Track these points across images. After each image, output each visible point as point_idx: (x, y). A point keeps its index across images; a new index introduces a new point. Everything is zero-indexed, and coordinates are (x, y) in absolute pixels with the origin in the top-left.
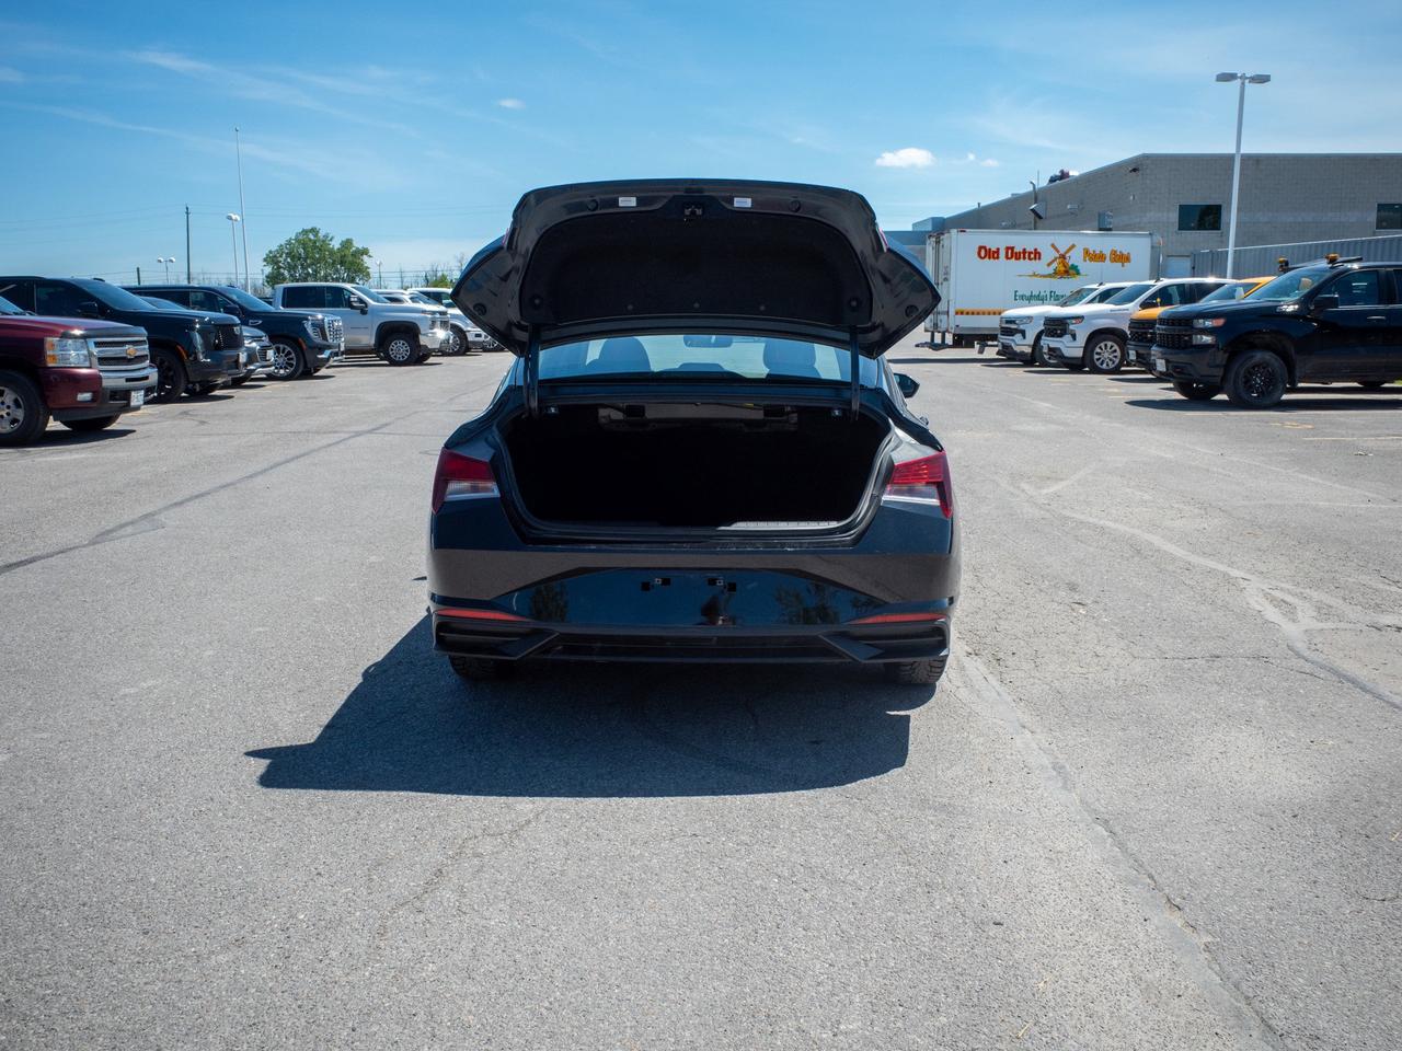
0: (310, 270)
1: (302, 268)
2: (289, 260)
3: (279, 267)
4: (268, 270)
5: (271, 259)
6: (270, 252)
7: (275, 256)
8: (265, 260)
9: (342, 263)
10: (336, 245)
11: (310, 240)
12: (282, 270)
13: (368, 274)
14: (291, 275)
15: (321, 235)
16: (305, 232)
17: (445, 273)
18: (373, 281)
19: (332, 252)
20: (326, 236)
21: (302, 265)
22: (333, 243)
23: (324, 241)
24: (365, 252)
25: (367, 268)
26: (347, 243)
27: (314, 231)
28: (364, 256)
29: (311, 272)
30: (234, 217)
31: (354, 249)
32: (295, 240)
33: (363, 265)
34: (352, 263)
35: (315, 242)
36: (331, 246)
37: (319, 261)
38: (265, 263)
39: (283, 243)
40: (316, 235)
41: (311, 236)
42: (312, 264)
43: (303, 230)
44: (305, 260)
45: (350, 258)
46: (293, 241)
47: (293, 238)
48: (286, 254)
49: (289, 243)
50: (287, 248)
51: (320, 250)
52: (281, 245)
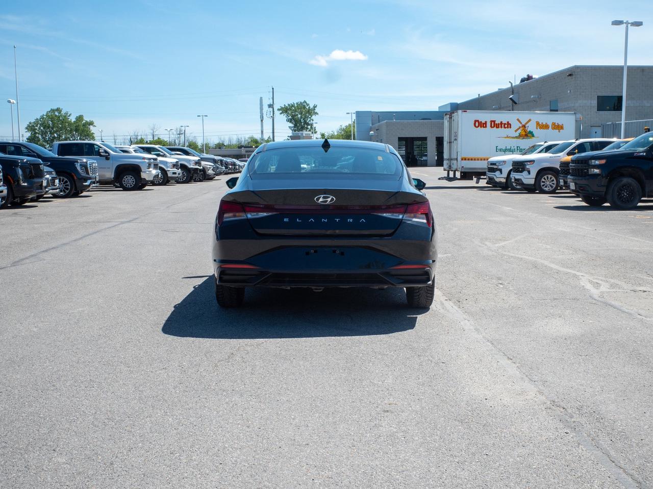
0: (55, 135)
1: (51, 133)
2: (42, 128)
3: (36, 133)
4: (28, 134)
5: (31, 128)
6: (30, 123)
7: (33, 126)
8: (27, 128)
9: (77, 130)
10: (73, 119)
11: (56, 116)
12: (37, 135)
13: (93, 138)
14: (43, 138)
15: (63, 112)
16: (53, 111)
17: (143, 135)
19: (70, 124)
20: (66, 113)
21: (50, 132)
22: (70, 118)
23: (65, 116)
24: (91, 123)
25: (93, 133)
26: (80, 118)
27: (58, 110)
28: (91, 126)
29: (56, 136)
30: (12, 101)
31: (84, 121)
32: (46, 115)
33: (90, 132)
34: (83, 131)
35: (59, 117)
36: (69, 120)
37: (61, 129)
38: (26, 130)
39: (39, 118)
40: (60, 113)
41: (57, 113)
42: (57, 131)
43: (51, 109)
44: (52, 128)
45: (82, 127)
46: (45, 117)
47: (45, 114)
48: (40, 124)
49: (42, 117)
50: (41, 121)
51: (63, 122)
52: (37, 119)
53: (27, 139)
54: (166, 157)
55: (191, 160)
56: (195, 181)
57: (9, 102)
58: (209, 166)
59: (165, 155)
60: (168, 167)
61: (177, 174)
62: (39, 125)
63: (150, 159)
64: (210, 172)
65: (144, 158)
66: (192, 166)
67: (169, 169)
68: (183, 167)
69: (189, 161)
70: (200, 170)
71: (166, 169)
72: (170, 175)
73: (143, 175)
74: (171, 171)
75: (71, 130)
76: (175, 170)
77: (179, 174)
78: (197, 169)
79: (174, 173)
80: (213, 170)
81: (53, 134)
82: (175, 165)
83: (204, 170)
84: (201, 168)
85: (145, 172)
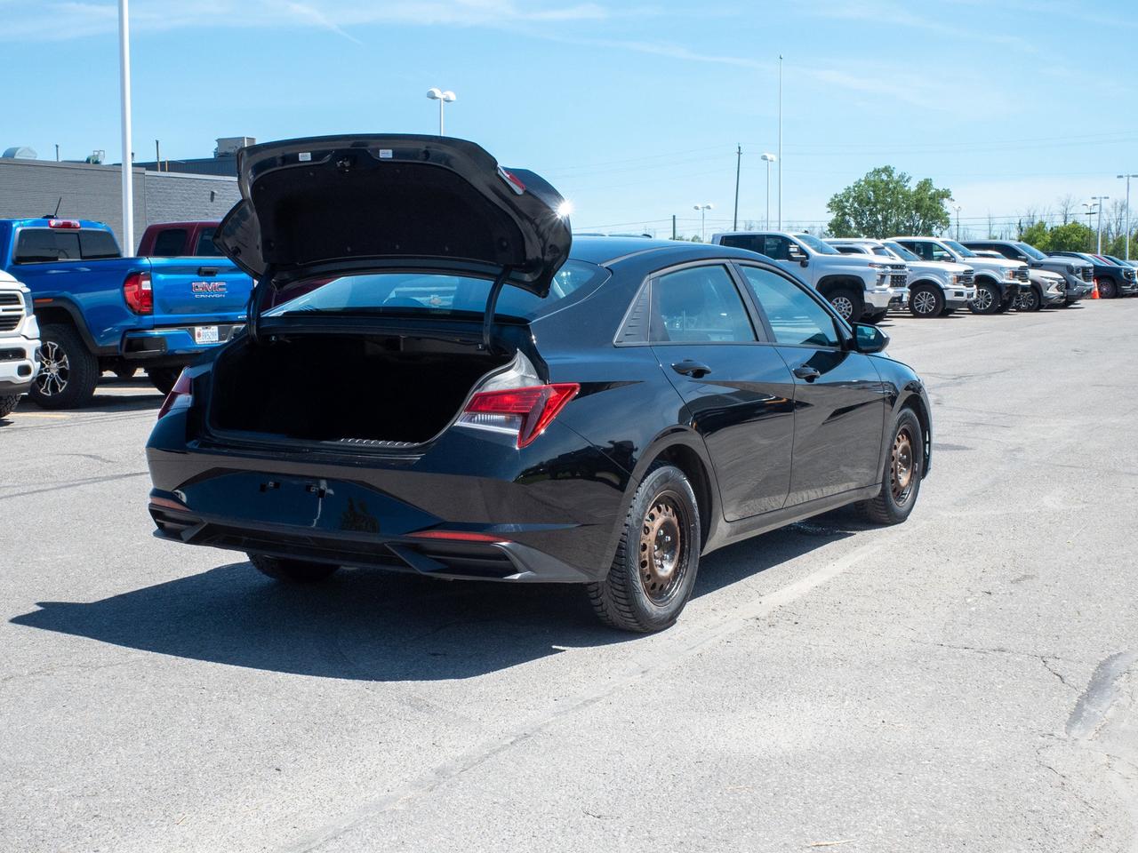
0: (880, 217)
1: (871, 214)
2: (856, 205)
3: (845, 214)
4: (832, 216)
5: (837, 205)
6: (836, 196)
7: (841, 201)
8: (829, 205)
9: (918, 208)
10: (912, 186)
11: (882, 181)
12: (847, 217)
13: (947, 223)
14: (857, 223)
15: (896, 176)
16: (877, 172)
17: (1044, 219)
18: (953, 227)
19: (906, 196)
20: (902, 176)
21: (871, 210)
22: (909, 184)
23: (898, 182)
24: (946, 194)
25: (947, 213)
26: (926, 185)
27: (887, 170)
28: (945, 199)
29: (880, 219)
30: (769, 157)
31: (933, 191)
32: (865, 181)
33: (941, 210)
34: (929, 208)
35: (887, 184)
36: (907, 188)
37: (891, 206)
38: (829, 209)
39: (851, 185)
40: (890, 175)
41: (884, 177)
42: (882, 210)
43: (875, 170)
44: (875, 205)
45: (928, 202)
46: (863, 183)
47: (863, 179)
48: (854, 198)
49: (858, 185)
50: (855, 191)
51: (893, 193)
52: (849, 188)
53: (830, 225)
54: (954, 262)
55: (1002, 268)
56: (1019, 310)
57: (764, 158)
58: (1049, 281)
59: (952, 257)
60: (946, 281)
61: (965, 295)
62: (851, 200)
63: (884, 266)
64: (1053, 292)
65: (871, 264)
66: (1003, 279)
67: (948, 286)
68: (984, 281)
69: (999, 269)
70: (1024, 289)
71: (943, 286)
72: (949, 296)
73: (869, 298)
74: (951, 290)
75: (907, 208)
76: (961, 287)
77: (970, 295)
78: (1016, 286)
79: (960, 294)
80: (1057, 287)
81: (875, 215)
82: (964, 278)
83: (1036, 287)
84: (1029, 283)
85: (872, 292)
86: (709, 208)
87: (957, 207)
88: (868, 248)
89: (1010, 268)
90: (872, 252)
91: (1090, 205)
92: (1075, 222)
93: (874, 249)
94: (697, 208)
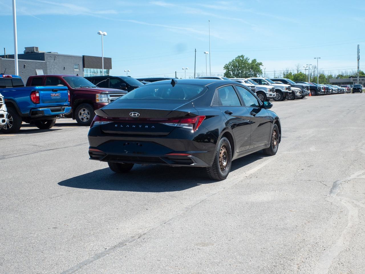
0: (240, 71)
1: (237, 70)
2: (232, 67)
3: (229, 70)
4: (225, 71)
5: (226, 67)
6: (226, 65)
7: (228, 66)
8: (224, 67)
9: (252, 68)
10: (250, 61)
11: (241, 60)
12: (230, 71)
13: (262, 73)
14: (233, 73)
15: (245, 58)
16: (239, 57)
17: (291, 72)
18: (263, 75)
19: (248, 64)
20: (247, 58)
21: (237, 69)
22: (249, 61)
23: (246, 60)
24: (261, 64)
25: (261, 70)
26: (254, 61)
27: (242, 56)
28: (260, 65)
29: (240, 72)
31: (257, 63)
32: (235, 60)
33: (260, 69)
34: (256, 68)
35: (242, 60)
36: (248, 62)
37: (243, 67)
38: (224, 69)
39: (231, 61)
40: (243, 58)
41: (241, 58)
42: (241, 69)
44: (238, 67)
45: (255, 66)
46: (234, 60)
47: (235, 59)
48: (232, 65)
49: (233, 61)
50: (232, 63)
51: (244, 63)
52: (230, 62)
53: (224, 74)
54: (269, 85)
55: (283, 87)
56: (288, 100)
57: (205, 53)
58: (297, 91)
59: (268, 84)
60: (266, 91)
61: (273, 95)
62: (231, 66)
63: (248, 87)
64: (298, 94)
66: (284, 90)
67: (267, 92)
68: (278, 91)
69: (282, 87)
70: (290, 93)
71: (266, 92)
72: (268, 96)
74: (268, 94)
75: (249, 68)
76: (271, 93)
77: (274, 95)
78: (288, 92)
79: (271, 95)
80: (299, 93)
81: (239, 71)
82: (272, 90)
83: (293, 93)
84: (291, 91)
86: (187, 69)
87: (264, 68)
88: (243, 81)
89: (285, 87)
90: (244, 82)
91: (305, 67)
92: (301, 72)
93: (245, 81)
94: (183, 69)
